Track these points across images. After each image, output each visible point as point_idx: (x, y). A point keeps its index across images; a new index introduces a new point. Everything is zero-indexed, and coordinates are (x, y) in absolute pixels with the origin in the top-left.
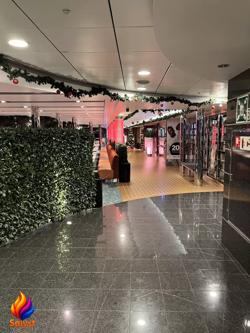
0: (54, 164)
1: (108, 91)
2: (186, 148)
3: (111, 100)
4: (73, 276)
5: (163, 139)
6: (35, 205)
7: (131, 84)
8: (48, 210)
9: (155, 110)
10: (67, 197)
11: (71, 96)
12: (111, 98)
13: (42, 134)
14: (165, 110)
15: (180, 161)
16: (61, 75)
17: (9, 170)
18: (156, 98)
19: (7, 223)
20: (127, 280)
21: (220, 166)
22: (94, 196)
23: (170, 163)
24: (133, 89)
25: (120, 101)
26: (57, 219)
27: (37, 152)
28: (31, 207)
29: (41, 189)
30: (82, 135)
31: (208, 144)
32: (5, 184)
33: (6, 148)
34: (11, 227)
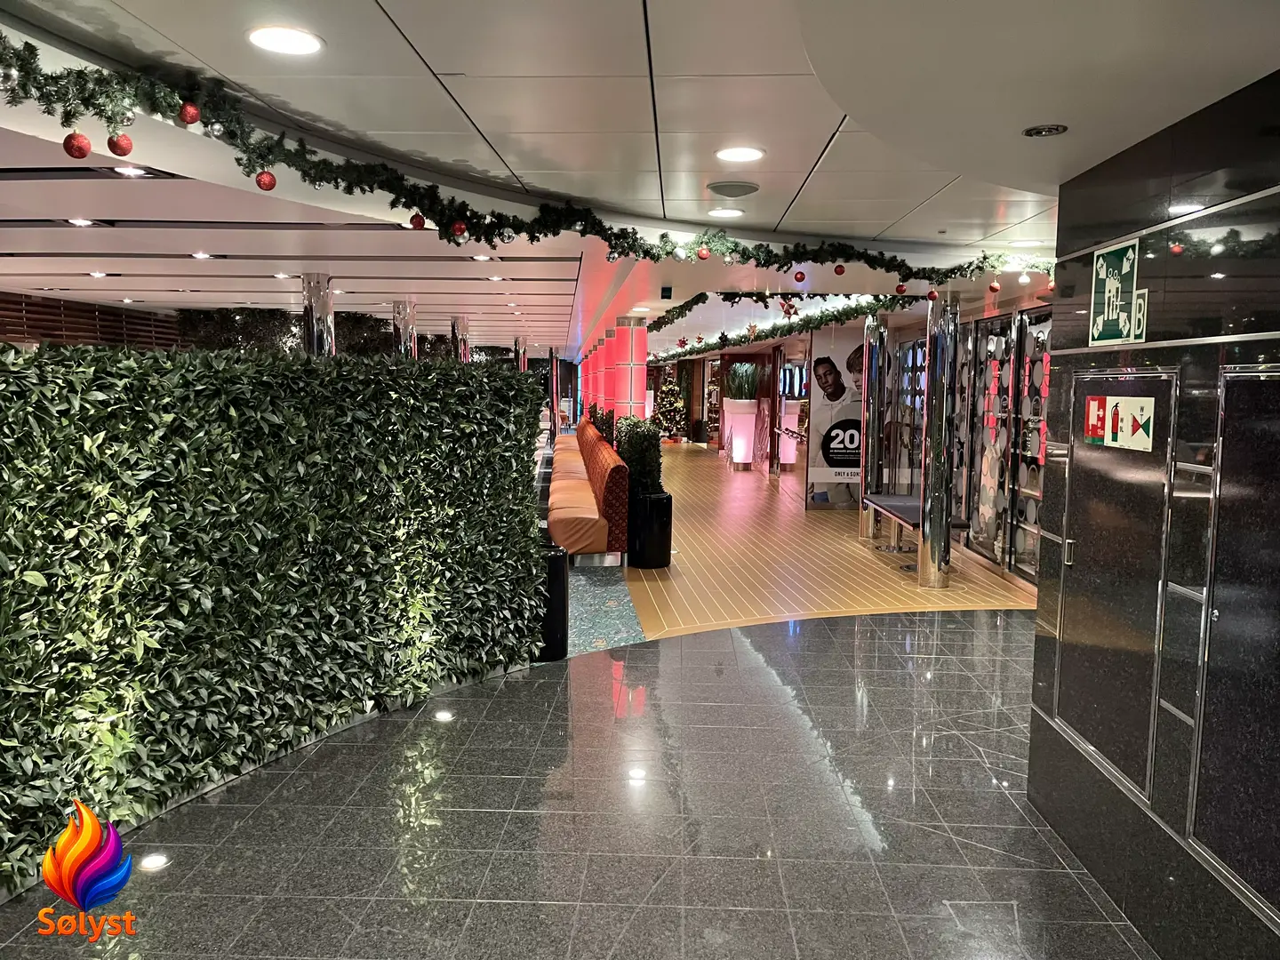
0: (390, 491)
1: (600, 222)
2: (886, 443)
3: (611, 253)
4: (466, 916)
5: (795, 405)
6: (320, 646)
7: (684, 196)
8: (364, 665)
9: (772, 296)
10: (437, 617)
11: (464, 238)
12: (611, 246)
13: (350, 380)
14: (809, 296)
15: (861, 489)
16: (430, 159)
17: (227, 509)
18: (776, 248)
19: (212, 712)
20: (667, 933)
21: (1016, 512)
22: (536, 618)
23: (824, 497)
24: (690, 211)
25: (644, 258)
26: (399, 699)
27: (328, 446)
28: (303, 652)
29: (341, 584)
30: (499, 384)
31: (972, 428)
32: (211, 561)
33: (219, 426)
34: (228, 724)
